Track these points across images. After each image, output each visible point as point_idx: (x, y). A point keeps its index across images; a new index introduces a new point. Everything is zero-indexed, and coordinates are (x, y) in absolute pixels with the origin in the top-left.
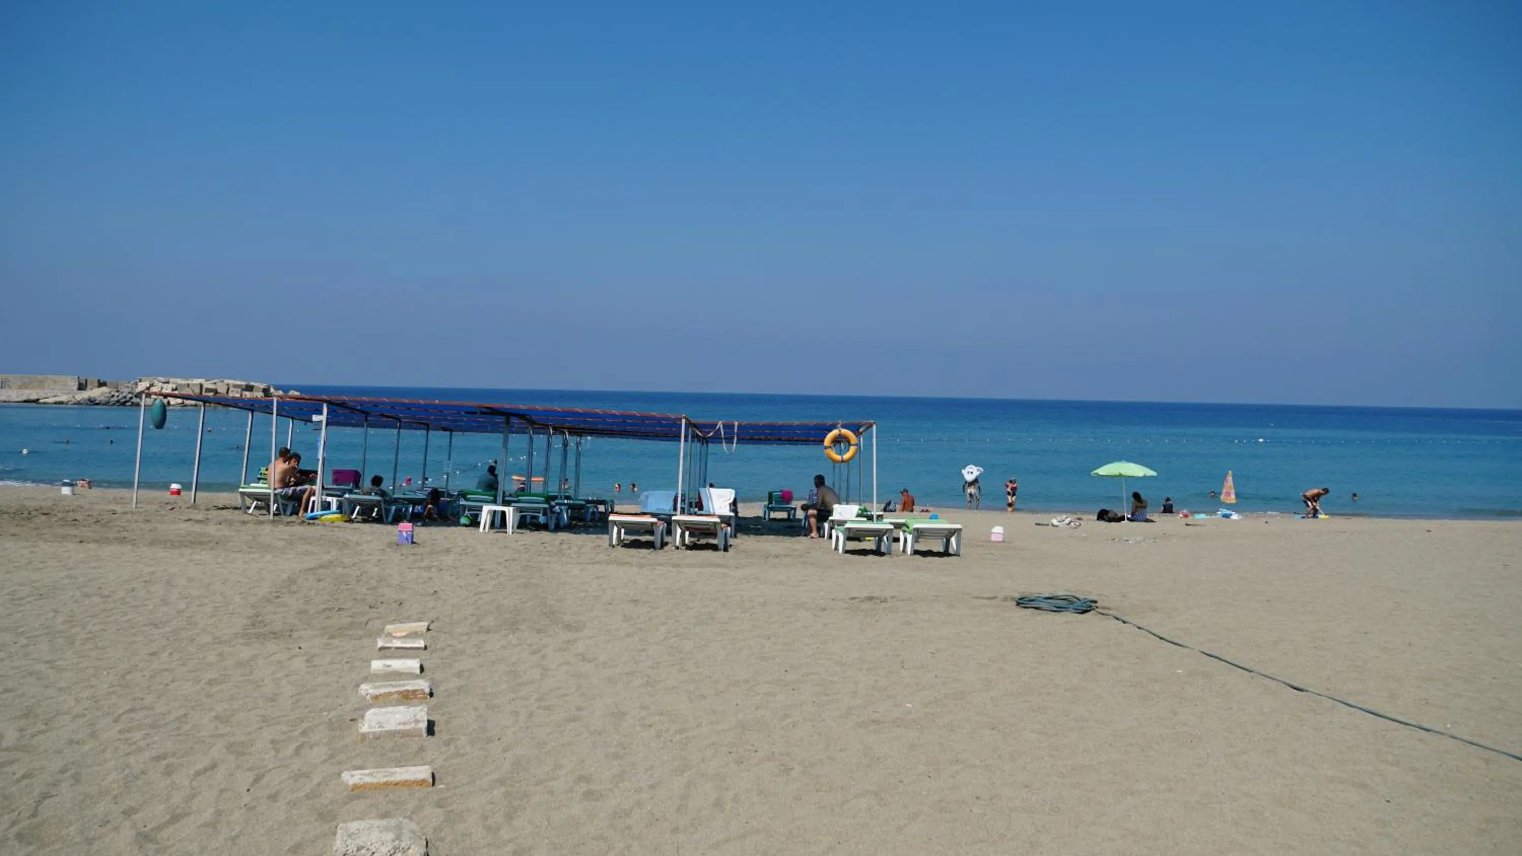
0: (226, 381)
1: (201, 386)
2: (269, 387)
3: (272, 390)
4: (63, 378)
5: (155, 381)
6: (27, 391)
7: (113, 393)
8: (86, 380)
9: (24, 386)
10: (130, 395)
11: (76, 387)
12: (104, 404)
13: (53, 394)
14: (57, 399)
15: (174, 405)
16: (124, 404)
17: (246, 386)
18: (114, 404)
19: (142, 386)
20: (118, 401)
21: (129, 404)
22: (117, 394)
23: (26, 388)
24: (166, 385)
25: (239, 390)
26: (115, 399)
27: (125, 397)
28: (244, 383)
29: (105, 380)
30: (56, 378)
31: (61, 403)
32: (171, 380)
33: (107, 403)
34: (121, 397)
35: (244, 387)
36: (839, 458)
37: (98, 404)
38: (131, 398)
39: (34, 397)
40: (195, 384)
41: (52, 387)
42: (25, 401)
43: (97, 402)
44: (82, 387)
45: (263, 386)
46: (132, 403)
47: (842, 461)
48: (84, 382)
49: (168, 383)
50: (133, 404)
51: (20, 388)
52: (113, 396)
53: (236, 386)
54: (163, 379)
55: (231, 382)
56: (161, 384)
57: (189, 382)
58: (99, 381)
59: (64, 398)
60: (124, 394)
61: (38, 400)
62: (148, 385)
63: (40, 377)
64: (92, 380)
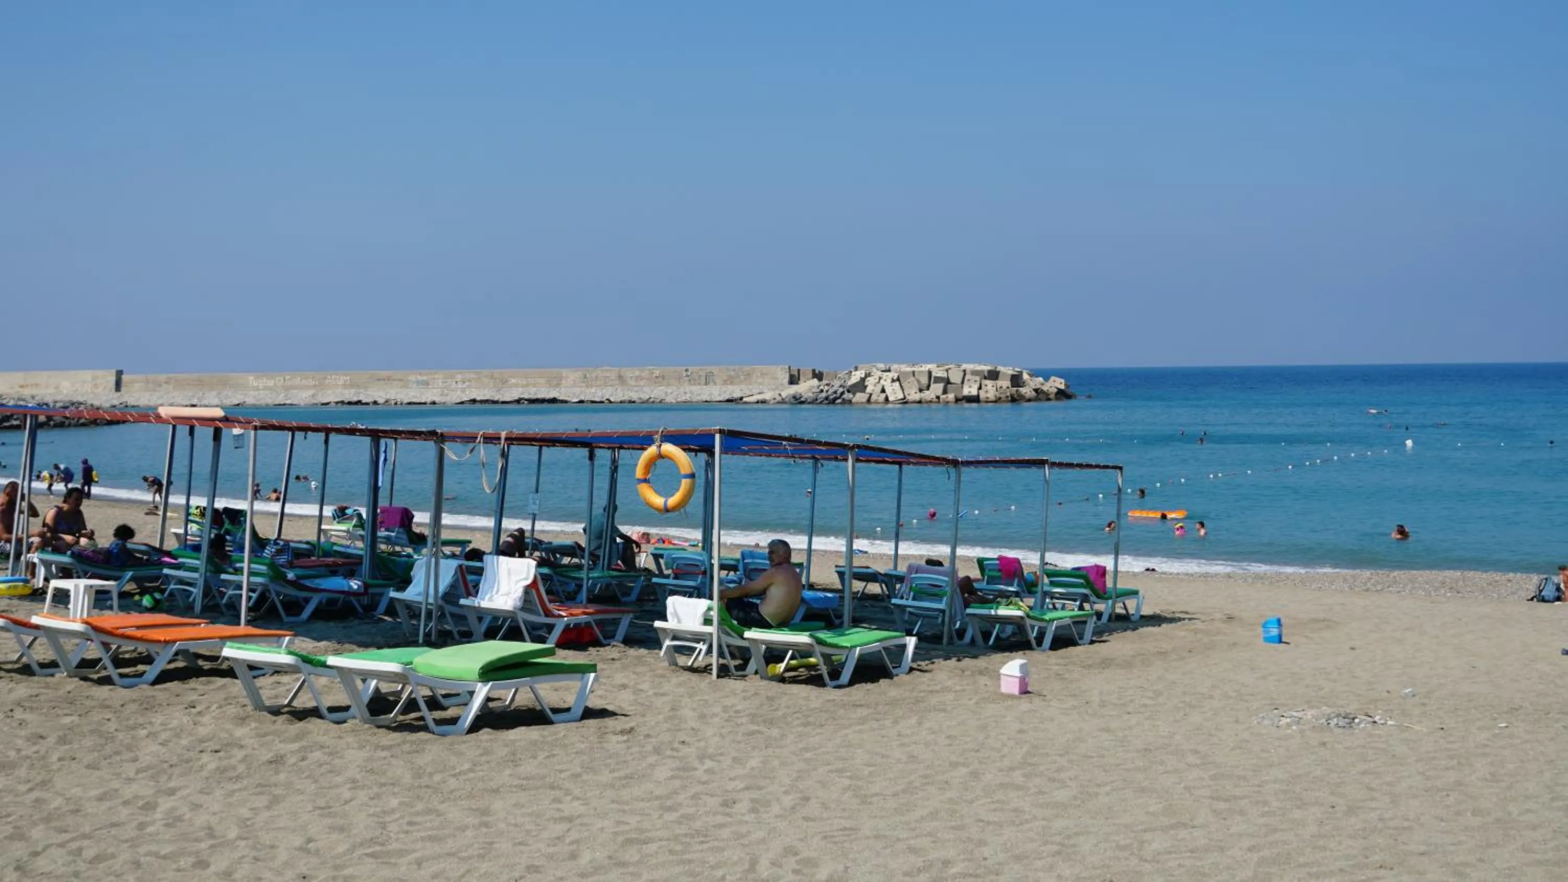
0: (964, 366)
1: (930, 373)
2: (1021, 373)
3: (1025, 376)
4: (772, 368)
5: (874, 370)
6: (730, 387)
7: (822, 387)
8: (799, 371)
9: (730, 381)
10: (841, 390)
11: (786, 380)
12: (809, 403)
13: (758, 391)
14: (760, 397)
15: (892, 402)
16: (833, 401)
17: (989, 372)
18: (821, 402)
19: (856, 377)
20: (827, 398)
21: (839, 401)
22: (826, 388)
23: (732, 383)
24: (888, 373)
25: (978, 378)
26: (824, 395)
27: (835, 392)
28: (986, 368)
29: (821, 370)
30: (765, 368)
31: (763, 402)
32: (894, 367)
33: (814, 401)
34: (831, 391)
35: (986, 374)
36: (658, 501)
37: (802, 403)
38: (843, 393)
39: (737, 395)
40: (922, 372)
41: (760, 380)
42: (728, 401)
43: (802, 399)
44: (793, 380)
45: (1010, 371)
46: (844, 399)
47: (667, 510)
48: (796, 373)
49: (889, 371)
50: (845, 402)
51: (725, 382)
52: (822, 391)
53: (975, 373)
54: (882, 366)
55: (969, 367)
56: (879, 373)
57: (915, 369)
58: (814, 371)
59: (767, 396)
60: (834, 389)
61: (741, 399)
62: (863, 376)
63: (747, 368)
64: (807, 370)
